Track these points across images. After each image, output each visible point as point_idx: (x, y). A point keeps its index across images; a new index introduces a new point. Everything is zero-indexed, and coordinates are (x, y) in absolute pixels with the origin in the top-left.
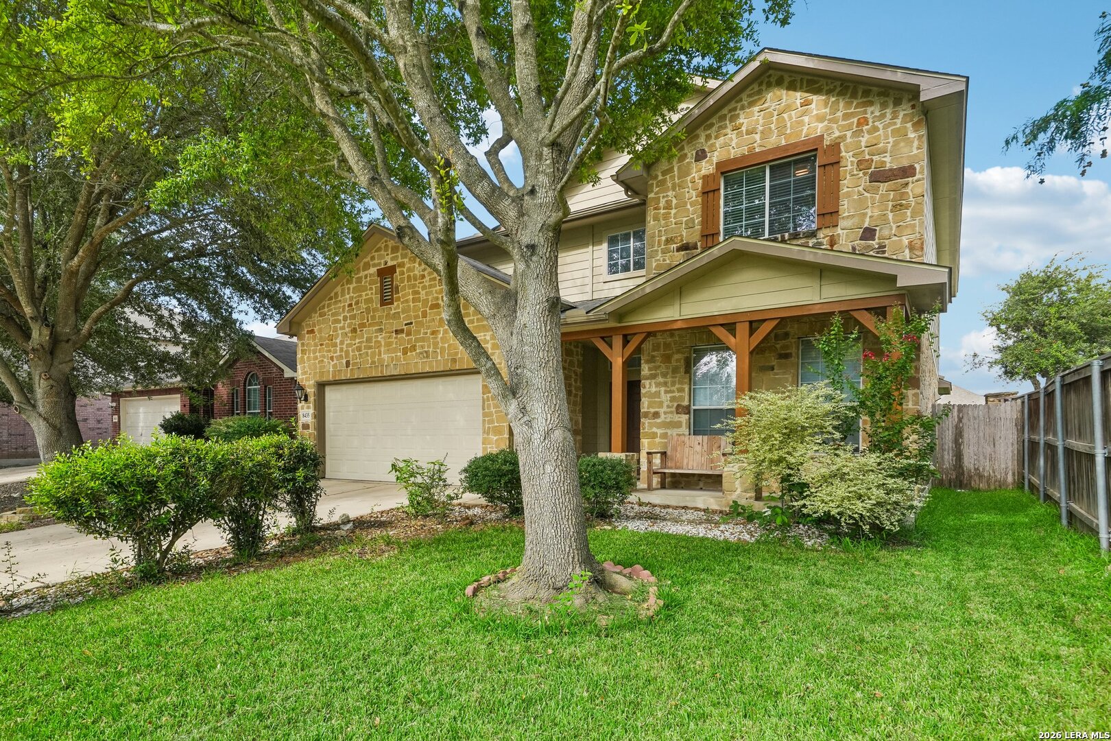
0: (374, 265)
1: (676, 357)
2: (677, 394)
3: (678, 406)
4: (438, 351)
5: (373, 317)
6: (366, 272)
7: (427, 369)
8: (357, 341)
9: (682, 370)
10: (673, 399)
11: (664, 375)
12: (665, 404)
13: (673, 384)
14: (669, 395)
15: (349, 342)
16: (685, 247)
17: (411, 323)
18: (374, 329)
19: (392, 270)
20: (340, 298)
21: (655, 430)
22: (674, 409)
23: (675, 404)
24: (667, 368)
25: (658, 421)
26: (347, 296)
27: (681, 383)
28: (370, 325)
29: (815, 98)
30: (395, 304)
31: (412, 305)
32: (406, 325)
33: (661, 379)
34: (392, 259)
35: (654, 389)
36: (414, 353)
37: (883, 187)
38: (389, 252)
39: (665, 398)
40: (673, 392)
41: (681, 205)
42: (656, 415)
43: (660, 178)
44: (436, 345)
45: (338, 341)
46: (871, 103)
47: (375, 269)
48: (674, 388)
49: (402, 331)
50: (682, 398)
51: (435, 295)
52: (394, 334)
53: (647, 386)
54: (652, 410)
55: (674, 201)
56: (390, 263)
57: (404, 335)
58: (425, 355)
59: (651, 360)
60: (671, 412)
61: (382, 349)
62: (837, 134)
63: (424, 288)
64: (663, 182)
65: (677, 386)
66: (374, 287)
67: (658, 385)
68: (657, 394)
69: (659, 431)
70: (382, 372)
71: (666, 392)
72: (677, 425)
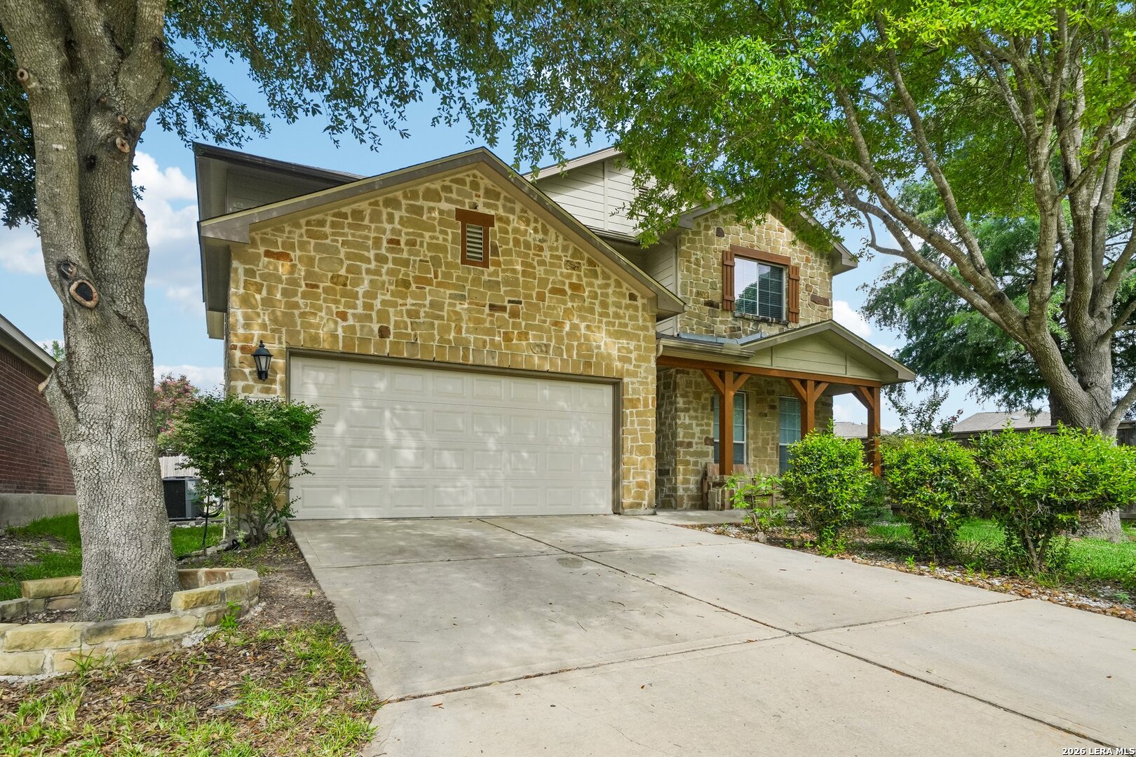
0: (449, 200)
1: (706, 395)
2: (705, 428)
3: (707, 439)
4: (564, 348)
5: (447, 275)
6: (432, 204)
7: (547, 367)
8: (409, 301)
9: (709, 407)
10: (702, 432)
11: (696, 410)
12: (697, 435)
13: (703, 420)
14: (699, 428)
15: (388, 297)
16: (710, 304)
17: (520, 303)
18: (448, 292)
19: (487, 221)
20: (366, 222)
21: (688, 458)
22: (703, 441)
23: (704, 436)
24: (698, 404)
25: (692, 450)
26: (388, 227)
27: (708, 419)
28: (440, 285)
29: (786, 229)
30: (492, 268)
31: (521, 279)
32: (510, 302)
33: (692, 413)
34: (486, 205)
35: (687, 421)
36: (524, 343)
37: (817, 306)
38: (481, 192)
39: (697, 430)
40: (702, 425)
41: (707, 267)
42: (690, 445)
43: (690, 236)
44: (560, 340)
45: (361, 290)
46: (811, 250)
47: (453, 207)
48: (704, 422)
49: (503, 309)
50: (708, 432)
51: (560, 278)
52: (487, 310)
53: (682, 418)
54: (686, 440)
55: (702, 262)
56: (481, 209)
57: (506, 316)
58: (544, 349)
59: (684, 395)
60: (701, 443)
61: (464, 326)
62: (796, 261)
63: (542, 263)
64: (692, 241)
65: (705, 421)
66: (449, 231)
67: (691, 418)
68: (690, 426)
69: (692, 459)
70: (466, 356)
71: (697, 425)
72: (706, 454)
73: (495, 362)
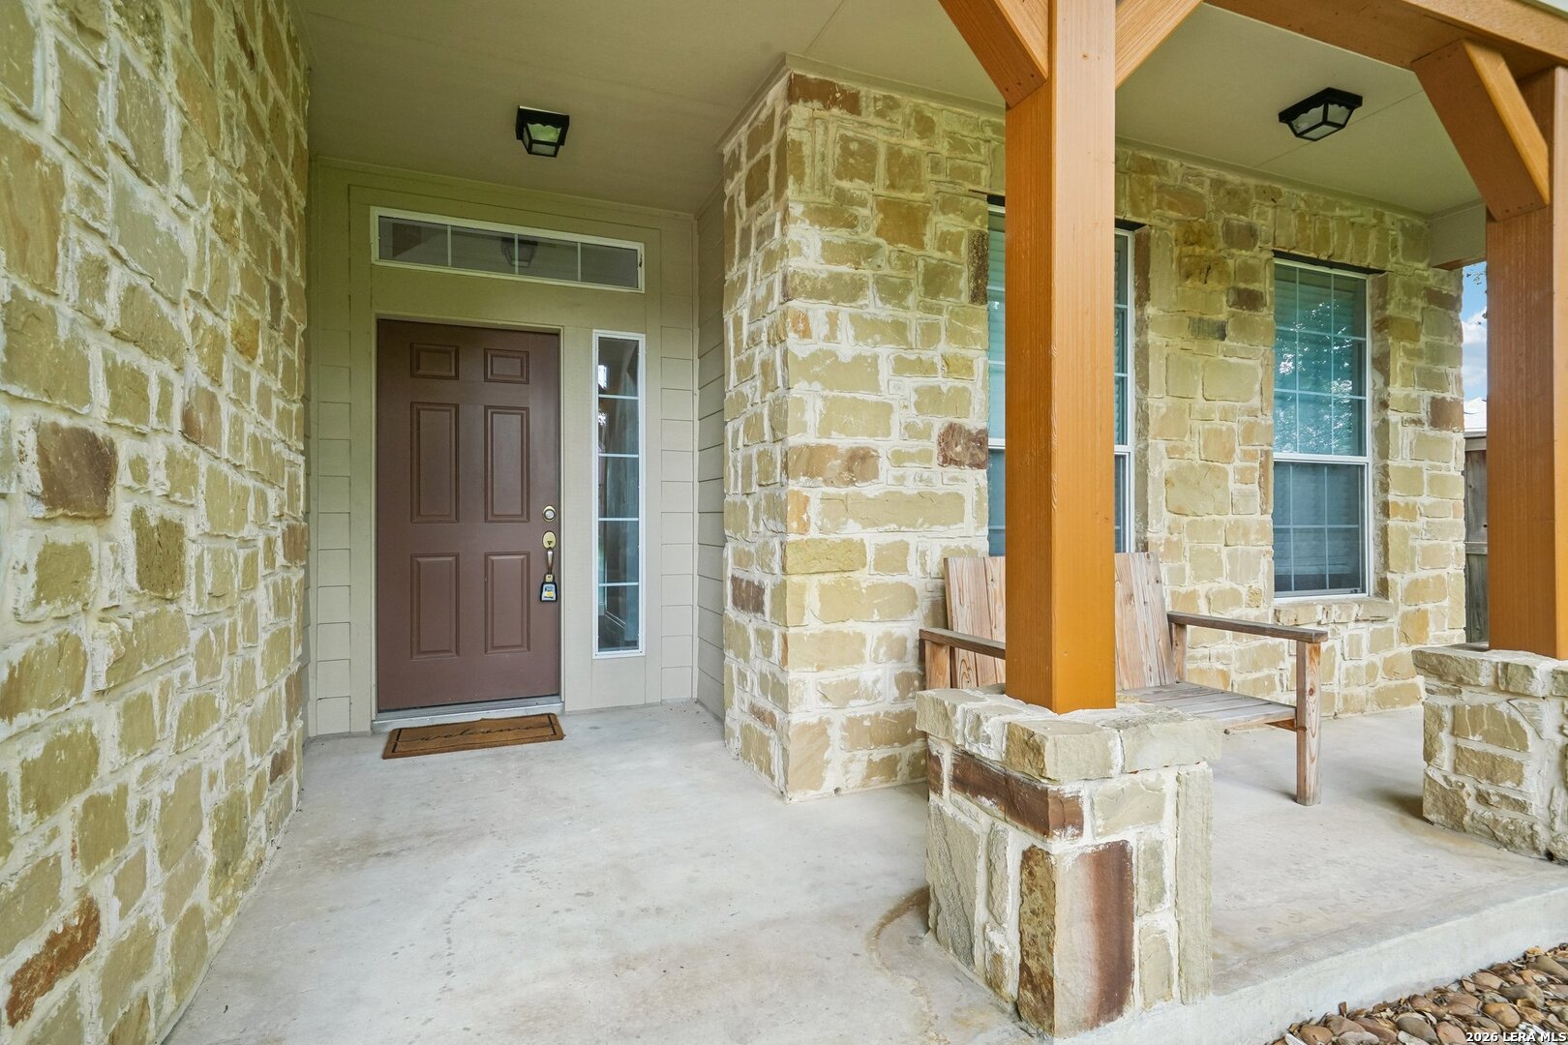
1: (943, 223)
2: (944, 382)
3: (952, 432)
9: (964, 283)
10: (930, 400)
11: (894, 292)
12: (897, 419)
13: (930, 334)
14: (912, 382)
21: (853, 530)
22: (932, 445)
23: (939, 424)
24: (906, 263)
25: (869, 490)
27: (957, 335)
33: (873, 305)
35: (847, 347)
39: (898, 390)
40: (925, 368)
42: (860, 463)
48: (934, 355)
50: (960, 398)
53: (819, 327)
54: (844, 442)
59: (835, 213)
60: (923, 456)
65: (944, 347)
67: (866, 328)
68: (863, 370)
69: (872, 539)
71: (902, 366)
72: (947, 509)
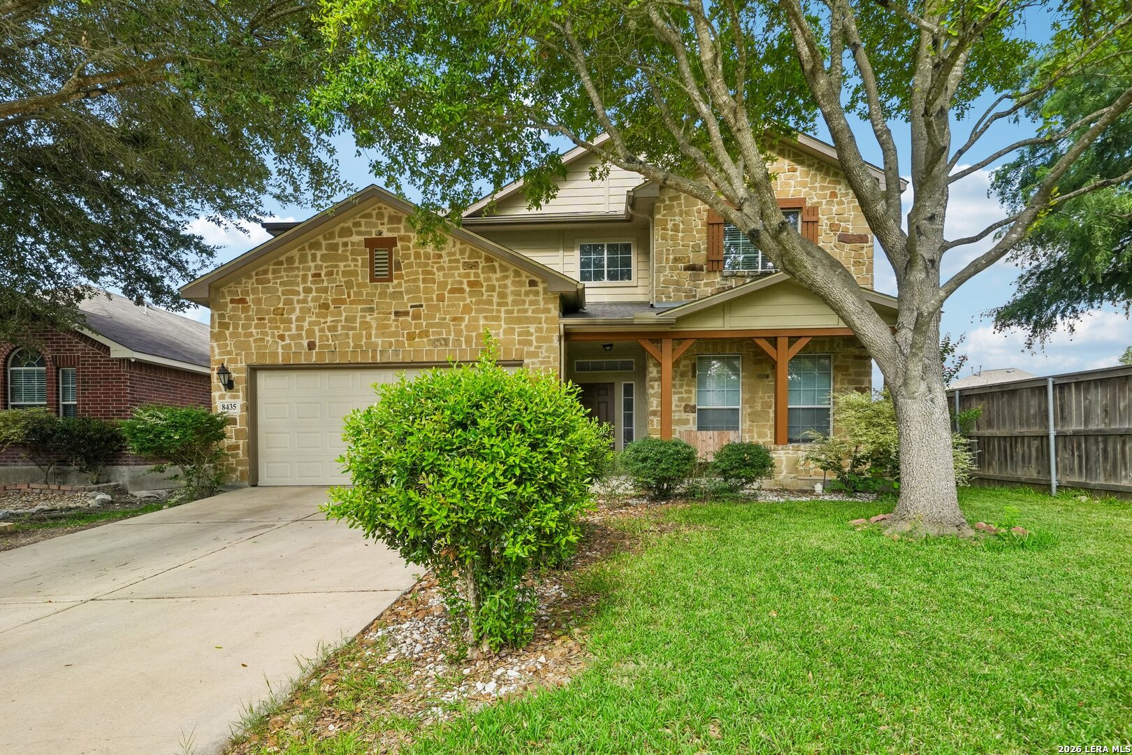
0: (359, 233)
1: (686, 362)
2: (685, 395)
3: (686, 406)
4: (463, 339)
5: (358, 294)
6: (345, 239)
8: (329, 319)
9: (690, 374)
10: (681, 399)
11: (672, 379)
12: (674, 404)
13: (681, 386)
14: (677, 396)
15: (314, 318)
16: (692, 268)
17: (422, 306)
18: (359, 307)
19: (391, 242)
20: (296, 264)
22: (682, 408)
23: (683, 404)
24: (676, 372)
26: (312, 265)
27: (688, 385)
28: (352, 302)
29: (799, 168)
30: (395, 282)
31: (422, 286)
32: (412, 307)
34: (390, 230)
36: (425, 340)
37: (848, 246)
38: (386, 220)
39: (674, 398)
40: (681, 393)
41: (688, 230)
43: (667, 202)
44: (458, 333)
45: (294, 317)
46: (839, 183)
47: (362, 238)
48: (683, 390)
49: (406, 313)
50: (689, 398)
51: (458, 279)
52: (393, 316)
53: (656, 387)
55: (681, 226)
56: (386, 234)
57: (409, 319)
58: (443, 342)
60: (680, 411)
61: (374, 332)
62: (815, 200)
63: (441, 269)
64: (669, 208)
65: (685, 388)
66: (359, 258)
70: (374, 357)
71: (675, 393)
72: (686, 422)
73: (400, 359)
